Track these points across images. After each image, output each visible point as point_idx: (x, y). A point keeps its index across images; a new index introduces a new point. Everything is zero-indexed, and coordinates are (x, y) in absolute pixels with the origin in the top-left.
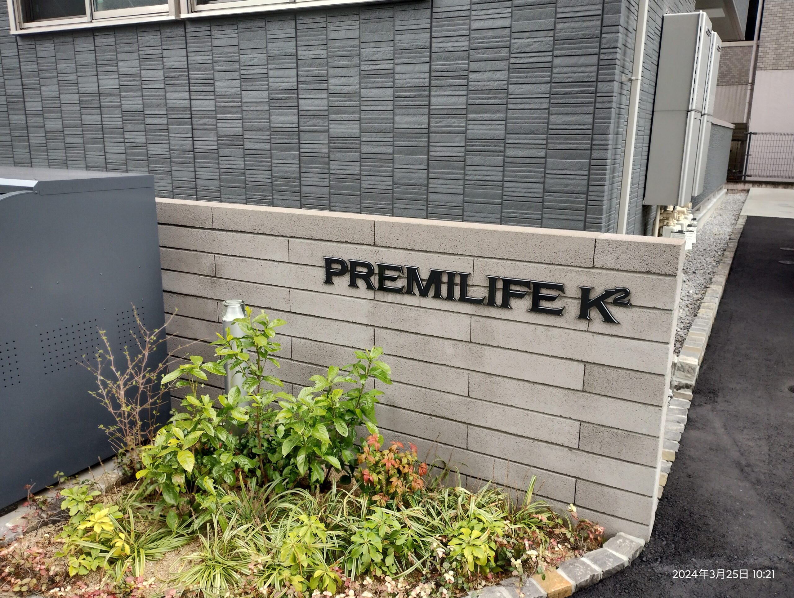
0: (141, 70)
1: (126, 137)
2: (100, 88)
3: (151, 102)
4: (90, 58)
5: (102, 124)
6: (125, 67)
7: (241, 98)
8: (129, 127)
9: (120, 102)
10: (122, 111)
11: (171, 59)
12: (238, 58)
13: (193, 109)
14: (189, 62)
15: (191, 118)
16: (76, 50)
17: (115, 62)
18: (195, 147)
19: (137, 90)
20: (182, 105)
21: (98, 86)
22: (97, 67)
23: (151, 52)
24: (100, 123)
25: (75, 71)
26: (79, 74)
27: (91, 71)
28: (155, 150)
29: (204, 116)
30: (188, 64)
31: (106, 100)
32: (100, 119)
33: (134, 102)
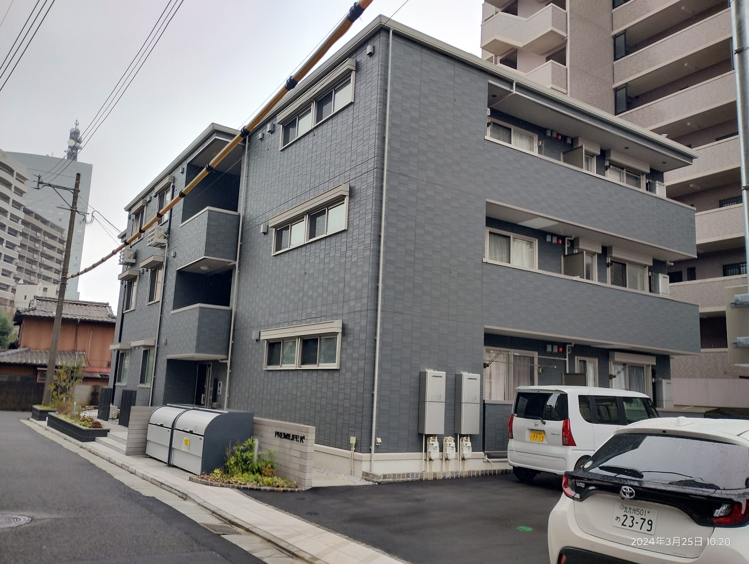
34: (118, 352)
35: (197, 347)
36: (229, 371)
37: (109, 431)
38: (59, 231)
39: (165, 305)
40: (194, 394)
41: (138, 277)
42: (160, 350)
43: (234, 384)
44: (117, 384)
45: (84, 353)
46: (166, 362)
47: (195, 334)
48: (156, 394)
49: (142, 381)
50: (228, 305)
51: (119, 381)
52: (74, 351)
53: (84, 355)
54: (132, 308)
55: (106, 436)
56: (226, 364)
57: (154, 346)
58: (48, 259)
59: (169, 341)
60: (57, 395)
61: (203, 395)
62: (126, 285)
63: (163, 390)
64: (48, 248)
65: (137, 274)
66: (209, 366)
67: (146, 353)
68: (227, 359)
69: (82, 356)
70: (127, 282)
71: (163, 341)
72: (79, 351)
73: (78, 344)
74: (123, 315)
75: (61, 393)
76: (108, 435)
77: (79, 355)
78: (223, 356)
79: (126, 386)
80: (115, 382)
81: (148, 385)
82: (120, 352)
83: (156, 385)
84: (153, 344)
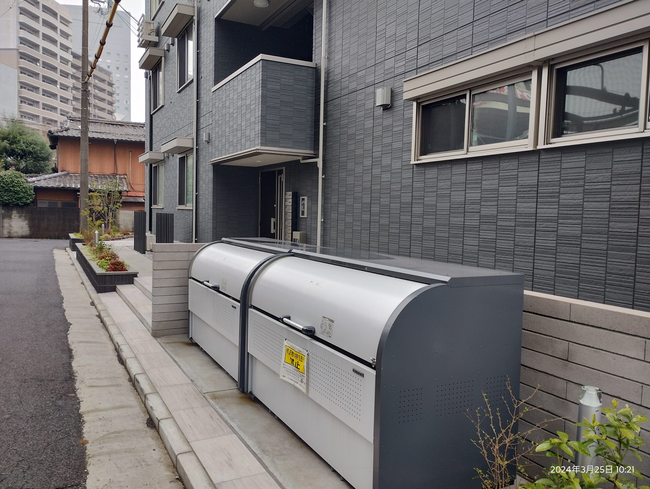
0: (499, 186)
1: (481, 234)
2: (466, 199)
3: (504, 210)
4: (462, 178)
5: (464, 224)
6: (486, 184)
7: (583, 207)
8: (484, 227)
9: (480, 209)
10: (480, 216)
11: (524, 179)
12: (584, 176)
13: (538, 215)
14: (539, 181)
15: (536, 222)
16: (452, 173)
17: (480, 181)
18: (536, 244)
19: (494, 201)
20: (529, 212)
21: (465, 198)
22: (466, 185)
23: (509, 174)
24: (463, 223)
25: (450, 188)
26: (452, 190)
27: (462, 188)
28: (503, 244)
29: (547, 221)
30: (538, 182)
31: (469, 208)
32: (463, 221)
33: (490, 209)
34: (151, 165)
35: (263, 133)
36: (320, 176)
37: (135, 275)
38: (106, 75)
39: (202, 83)
40: (258, 220)
41: (163, 58)
42: (201, 153)
43: (334, 200)
44: (154, 207)
45: (126, 177)
46: (211, 168)
47: (258, 113)
48: (201, 218)
49: (181, 202)
50: (310, 59)
51: (155, 203)
52: (114, 175)
53: (125, 178)
54: (161, 103)
55: (133, 283)
56: (316, 163)
57: (193, 149)
58: (101, 101)
59: (213, 136)
60: (92, 220)
61: (273, 220)
62: (150, 77)
63: (210, 212)
64: (99, 90)
65: (162, 55)
66: (280, 172)
67: (183, 161)
68: (317, 156)
69: (124, 180)
70: (151, 71)
71: (204, 137)
72: (120, 175)
73: (118, 167)
74: (151, 117)
75: (97, 219)
76: (135, 282)
77: (121, 179)
78: (309, 152)
79: (163, 208)
80: (151, 205)
81: (190, 206)
82: (153, 166)
83: (201, 206)
84: (190, 146)
